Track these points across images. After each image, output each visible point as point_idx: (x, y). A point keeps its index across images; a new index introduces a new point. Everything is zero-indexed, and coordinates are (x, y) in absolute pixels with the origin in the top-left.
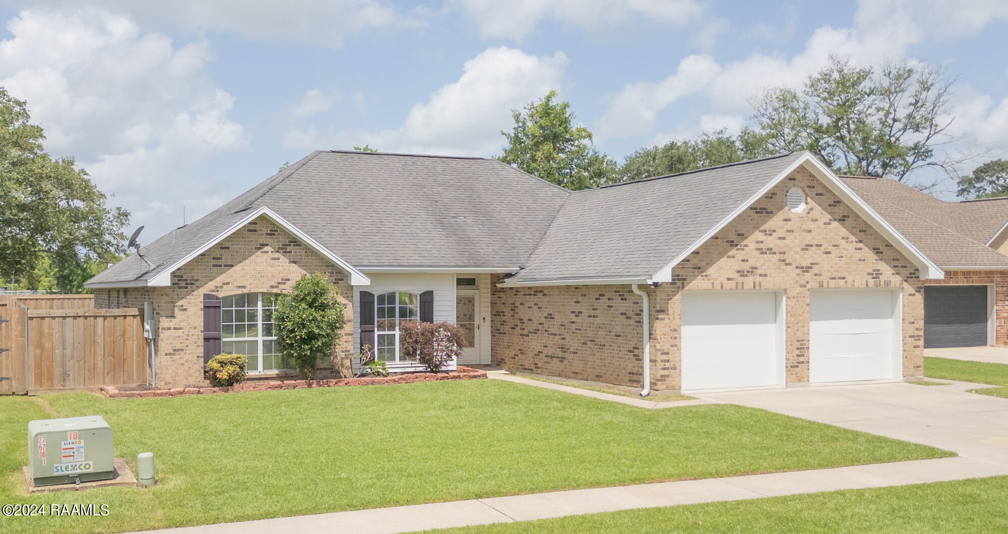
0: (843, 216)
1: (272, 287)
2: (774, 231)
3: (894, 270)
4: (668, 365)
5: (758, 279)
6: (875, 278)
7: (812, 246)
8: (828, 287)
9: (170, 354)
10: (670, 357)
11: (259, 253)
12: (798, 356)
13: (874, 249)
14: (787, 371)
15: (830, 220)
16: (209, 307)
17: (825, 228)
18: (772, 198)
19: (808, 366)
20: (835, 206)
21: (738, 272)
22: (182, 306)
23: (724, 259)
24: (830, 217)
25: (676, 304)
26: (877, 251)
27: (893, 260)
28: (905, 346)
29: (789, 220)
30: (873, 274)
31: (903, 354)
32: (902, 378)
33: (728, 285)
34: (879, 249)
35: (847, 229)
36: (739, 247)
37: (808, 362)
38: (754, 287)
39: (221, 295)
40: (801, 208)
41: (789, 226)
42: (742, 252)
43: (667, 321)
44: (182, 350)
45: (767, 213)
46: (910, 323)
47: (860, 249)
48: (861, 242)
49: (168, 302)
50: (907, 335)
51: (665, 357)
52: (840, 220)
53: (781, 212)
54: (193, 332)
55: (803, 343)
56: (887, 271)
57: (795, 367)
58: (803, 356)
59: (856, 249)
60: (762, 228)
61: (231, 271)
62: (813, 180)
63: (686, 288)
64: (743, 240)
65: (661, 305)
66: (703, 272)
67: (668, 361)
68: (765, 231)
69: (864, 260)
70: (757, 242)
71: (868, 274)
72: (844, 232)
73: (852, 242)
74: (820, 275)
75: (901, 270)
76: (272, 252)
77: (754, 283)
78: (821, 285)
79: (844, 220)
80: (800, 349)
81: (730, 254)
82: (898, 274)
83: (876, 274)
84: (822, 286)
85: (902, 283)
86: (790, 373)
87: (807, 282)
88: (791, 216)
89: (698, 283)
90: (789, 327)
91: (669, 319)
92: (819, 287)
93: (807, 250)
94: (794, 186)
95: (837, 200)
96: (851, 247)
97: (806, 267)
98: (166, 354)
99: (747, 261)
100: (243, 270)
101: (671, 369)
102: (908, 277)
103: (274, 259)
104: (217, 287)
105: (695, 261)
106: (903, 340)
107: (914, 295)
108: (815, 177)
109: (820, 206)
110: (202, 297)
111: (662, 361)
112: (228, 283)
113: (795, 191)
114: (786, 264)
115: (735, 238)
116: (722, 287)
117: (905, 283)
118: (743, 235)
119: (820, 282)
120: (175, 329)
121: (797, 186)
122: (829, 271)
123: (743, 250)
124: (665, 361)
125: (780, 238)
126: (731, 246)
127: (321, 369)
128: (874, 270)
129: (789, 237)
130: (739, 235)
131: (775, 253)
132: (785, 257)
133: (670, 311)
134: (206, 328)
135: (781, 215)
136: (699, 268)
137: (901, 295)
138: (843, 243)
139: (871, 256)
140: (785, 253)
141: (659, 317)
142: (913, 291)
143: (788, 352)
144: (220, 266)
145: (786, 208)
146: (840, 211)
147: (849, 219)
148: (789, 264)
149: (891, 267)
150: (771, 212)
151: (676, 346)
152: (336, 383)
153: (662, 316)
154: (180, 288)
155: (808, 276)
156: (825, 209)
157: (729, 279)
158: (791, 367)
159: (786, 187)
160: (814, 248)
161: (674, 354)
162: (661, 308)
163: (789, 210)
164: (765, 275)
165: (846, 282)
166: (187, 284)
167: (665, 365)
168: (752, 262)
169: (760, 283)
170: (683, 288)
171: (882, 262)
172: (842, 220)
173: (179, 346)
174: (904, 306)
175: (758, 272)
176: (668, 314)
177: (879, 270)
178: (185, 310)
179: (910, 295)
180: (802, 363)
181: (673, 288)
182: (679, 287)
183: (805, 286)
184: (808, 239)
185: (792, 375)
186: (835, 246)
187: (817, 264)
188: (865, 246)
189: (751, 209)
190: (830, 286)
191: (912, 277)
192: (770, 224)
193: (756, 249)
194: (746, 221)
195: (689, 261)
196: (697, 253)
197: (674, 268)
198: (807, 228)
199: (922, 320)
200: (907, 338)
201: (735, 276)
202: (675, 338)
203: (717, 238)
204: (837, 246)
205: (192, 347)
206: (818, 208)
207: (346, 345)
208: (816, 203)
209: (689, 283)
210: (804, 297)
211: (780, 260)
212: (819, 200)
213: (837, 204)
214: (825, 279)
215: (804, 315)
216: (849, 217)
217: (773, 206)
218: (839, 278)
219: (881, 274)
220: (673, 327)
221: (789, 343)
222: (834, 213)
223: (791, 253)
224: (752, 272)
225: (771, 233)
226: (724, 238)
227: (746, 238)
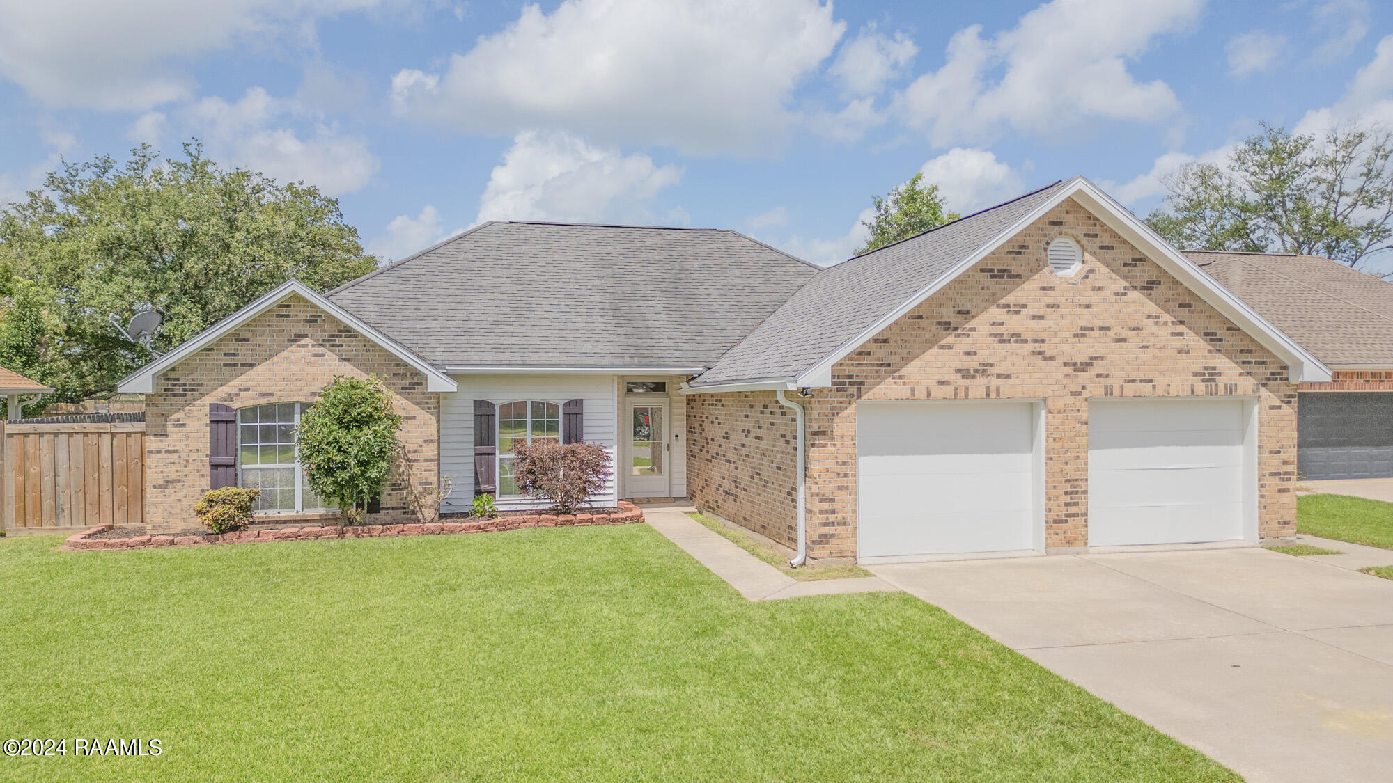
0: (1148, 283)
1: (313, 394)
2: (1025, 306)
3: (1242, 368)
4: (832, 518)
5: (994, 382)
6: (1208, 380)
7: (1092, 329)
8: (1122, 395)
9: (160, 487)
10: (837, 506)
11: (294, 347)
12: (1066, 504)
13: (1206, 334)
14: (1047, 528)
15: (1125, 288)
16: (218, 422)
17: (1116, 301)
18: (1019, 253)
19: (1086, 521)
20: (1136, 265)
21: (959, 371)
22: (179, 420)
23: (935, 350)
24: (1126, 284)
25: (848, 421)
26: (1211, 337)
27: (1242, 351)
28: (1263, 490)
29: (1051, 288)
30: (1204, 374)
31: (1260, 502)
32: (1257, 540)
33: (938, 392)
34: (1216, 334)
35: (1156, 302)
36: (960, 331)
37: (1086, 515)
38: (988, 395)
39: (235, 405)
40: (1075, 269)
41: (1050, 298)
42: (964, 339)
43: (830, 449)
44: (179, 481)
45: (1009, 277)
46: (1271, 452)
47: (1182, 334)
48: (1182, 322)
49: (157, 415)
50: (1267, 472)
51: (826, 506)
52: (1143, 288)
53: (1036, 277)
54: (194, 456)
55: (1075, 483)
56: (1229, 370)
57: (1060, 522)
58: (1076, 504)
59: (1173, 334)
60: (1003, 301)
61: (252, 372)
62: (1095, 225)
63: (863, 398)
64: (967, 320)
65: (822, 424)
66: (895, 372)
67: (833, 512)
68: (1008, 306)
69: (1188, 352)
70: (994, 324)
71: (1196, 374)
72: (1152, 308)
73: (1166, 323)
74: (1107, 376)
75: (1255, 368)
76: (312, 346)
77: (988, 388)
78: (1109, 392)
79: (1151, 289)
80: (1072, 493)
81: (944, 342)
82: (1249, 374)
84: (1111, 394)
85: (1258, 389)
86: (1052, 532)
87: (1084, 387)
88: (1054, 281)
89: (887, 389)
90: (1051, 459)
91: (834, 445)
92: (1106, 394)
93: (1083, 335)
94: (1060, 234)
95: (1138, 256)
96: (1164, 333)
97: (1082, 364)
98: (155, 487)
99: (975, 353)
100: (270, 370)
101: (838, 524)
102: (1269, 379)
103: (315, 355)
104: (230, 394)
105: (880, 353)
106: (1259, 480)
107: (1279, 407)
108: (1098, 220)
109: (1107, 265)
110: (208, 408)
111: (821, 512)
112: (247, 389)
113: (1063, 243)
114: (1045, 359)
115: (953, 318)
116: (929, 395)
117: (1263, 389)
118: (968, 312)
119: (1106, 387)
120: (167, 451)
121: (1066, 234)
122: (1123, 370)
123: (968, 336)
124: (826, 512)
125: (1034, 318)
126: (946, 329)
127: (387, 509)
128: (1206, 368)
129: (1049, 314)
130: (959, 312)
131: (1026, 341)
132: (1044, 347)
133: (837, 433)
134: (214, 451)
135: (1037, 280)
136: (889, 365)
137: (1256, 409)
138: (1150, 326)
139: (1200, 346)
140: (1043, 341)
141: (817, 442)
142: (1277, 402)
143: (1049, 499)
144: (235, 365)
145: (1046, 270)
146: (1142, 274)
147: (1162, 287)
148: (1051, 359)
149: (1237, 363)
150: (1019, 276)
151: (847, 488)
153: (822, 441)
154: (175, 395)
155: (1084, 378)
156: (1116, 271)
157: (941, 383)
158: (1055, 522)
159: (1045, 235)
160: (1096, 333)
161: (843, 501)
162: (819, 428)
163: (1052, 272)
164: (1008, 377)
165: (1154, 387)
166: (185, 390)
167: (827, 519)
168: (983, 356)
169: (998, 389)
170: (859, 397)
171: (1221, 355)
172: (1149, 287)
173: (173, 476)
174: (1261, 425)
175: (995, 371)
176: (832, 438)
177: (1214, 368)
178: (183, 425)
179: (1272, 408)
180: (1075, 515)
181: (842, 396)
182: (852, 396)
183: (1080, 394)
184: (1085, 318)
185: (1057, 534)
186: (1134, 329)
187: (1101, 358)
188: (1190, 329)
189: (982, 270)
190: (1125, 393)
191: (1276, 379)
192: (1017, 295)
193: (991, 335)
194: (974, 291)
195: (869, 353)
196: (885, 341)
197: (841, 364)
198: (1083, 301)
199: (1294, 447)
200: (1267, 476)
201: (952, 377)
202: (846, 475)
203: (920, 317)
204: (1138, 329)
205: (193, 477)
206: (1106, 270)
207: (425, 475)
208: (1099, 261)
209: (871, 389)
210: (1078, 410)
211: (1033, 353)
212: (1106, 256)
213: (1138, 263)
214: (1115, 382)
215: (1078, 439)
216: (1159, 283)
217: (1021, 265)
218: (1141, 381)
219: (1220, 374)
220: (842, 458)
221: (1051, 484)
222: (1132, 277)
223: (1054, 340)
224: (984, 371)
225: (1019, 308)
226: (932, 317)
227: (973, 317)
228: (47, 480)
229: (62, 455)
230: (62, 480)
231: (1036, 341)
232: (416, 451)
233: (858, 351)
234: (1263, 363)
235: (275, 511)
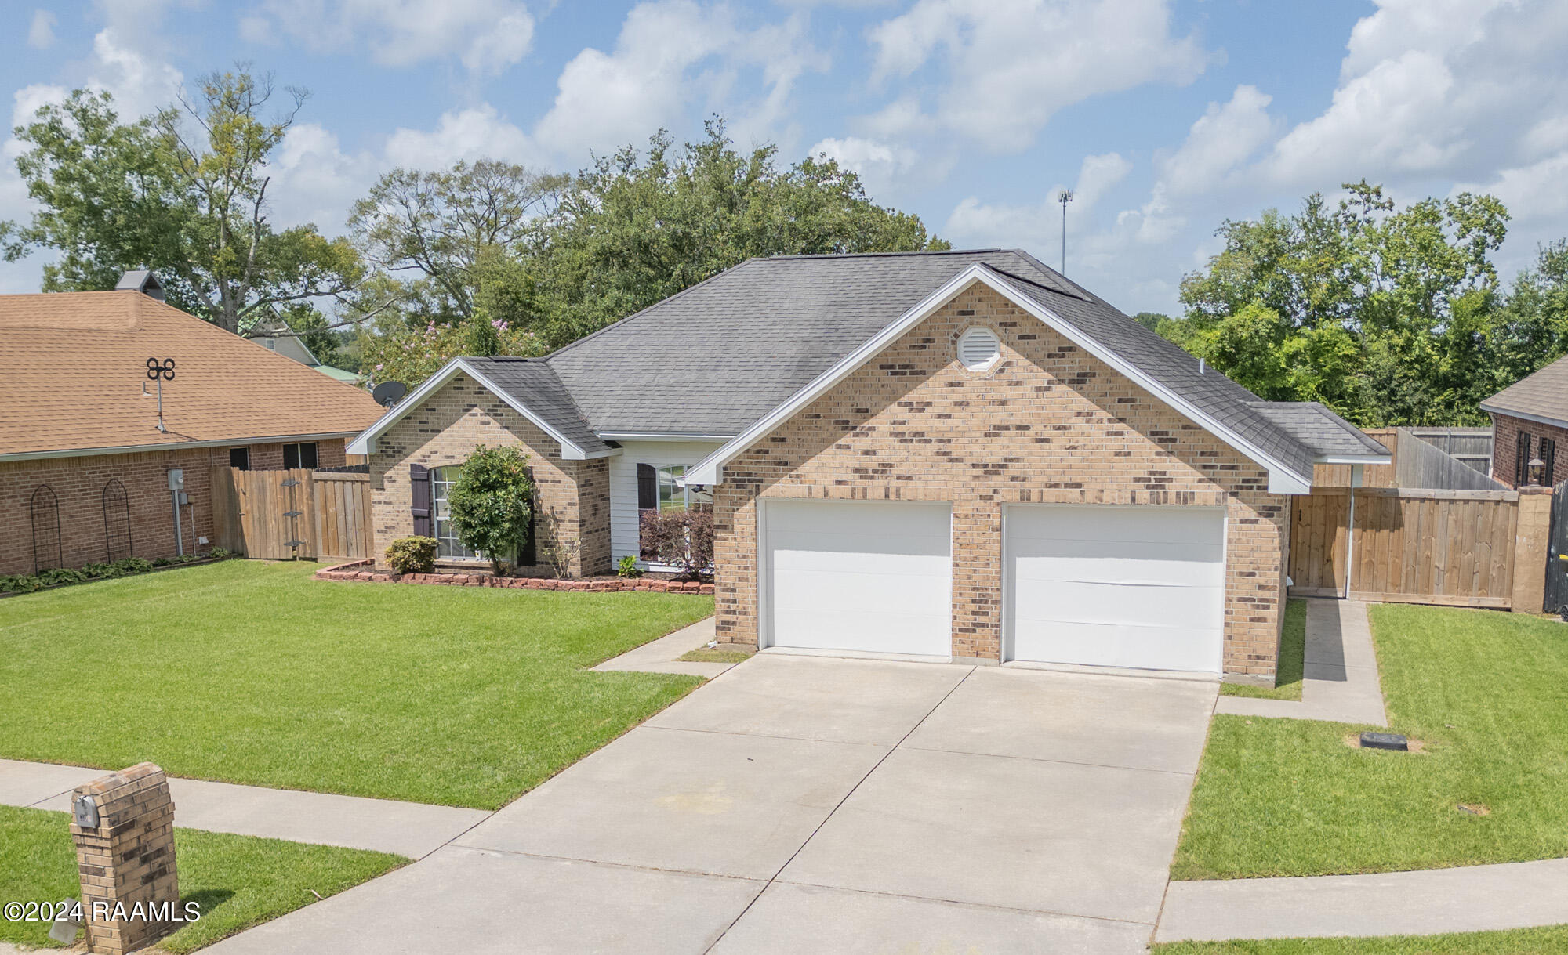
0: (1078, 375)
2: (929, 404)
3: (1203, 473)
4: (733, 607)
5: (894, 484)
6: (1154, 487)
7: (1007, 428)
8: (1041, 501)
9: (382, 531)
10: (738, 596)
11: (467, 416)
12: (974, 613)
13: (1153, 434)
14: (953, 635)
15: (1049, 382)
16: (416, 480)
17: (1037, 397)
18: (924, 347)
19: (998, 632)
20: (1063, 356)
21: (857, 471)
22: (391, 477)
23: (831, 450)
24: (1051, 377)
25: (744, 517)
26: (1160, 437)
27: (1202, 454)
28: (1231, 616)
29: (960, 384)
30: (1149, 480)
31: (1224, 631)
32: (1222, 674)
33: (836, 491)
34: (1167, 433)
35: (1088, 397)
36: (858, 430)
37: (998, 625)
38: (887, 496)
39: (428, 466)
40: (995, 359)
41: (958, 394)
42: (864, 439)
43: (731, 542)
44: (394, 528)
45: (912, 373)
46: (1241, 574)
47: (1121, 434)
48: (1122, 420)
49: (377, 472)
50: (1235, 597)
51: (727, 595)
52: (1072, 382)
53: (942, 371)
54: (403, 508)
55: (985, 592)
56: (1183, 475)
57: (967, 630)
58: (986, 614)
59: (1109, 434)
60: (904, 399)
61: (438, 437)
62: (1013, 312)
63: (761, 495)
64: (865, 419)
65: (722, 518)
66: (791, 470)
67: (735, 602)
68: (911, 404)
69: (1128, 453)
70: (894, 423)
71: (1138, 480)
72: (1082, 403)
73: (1100, 421)
74: (1024, 480)
75: (1221, 474)
76: (481, 415)
77: (887, 490)
78: (1025, 497)
79: (1083, 382)
80: (981, 601)
81: (842, 441)
82: (1212, 480)
83: (1157, 481)
84: (1029, 499)
85: (1225, 499)
86: (959, 640)
87: (995, 491)
88: (962, 376)
89: (783, 487)
90: (957, 565)
91: (735, 539)
92: (1022, 499)
93: (996, 435)
94: (972, 324)
95: (1066, 345)
96: (1097, 432)
97: (993, 466)
98: (378, 531)
99: (874, 453)
100: (451, 436)
101: (739, 613)
102: (1241, 488)
103: (483, 423)
104: (424, 456)
105: (778, 452)
106: (1225, 605)
107: (1256, 521)
109: (1028, 357)
110: (409, 470)
111: (723, 601)
112: (436, 452)
113: (973, 334)
114: (951, 460)
116: (826, 494)
117: (1231, 500)
118: (867, 411)
119: (1022, 492)
120: (385, 503)
121: (978, 323)
122: (1043, 473)
123: (867, 435)
124: (728, 601)
125: (940, 416)
126: (844, 429)
127: (542, 563)
128: (1152, 473)
129: (959, 414)
130: (858, 411)
131: (930, 441)
132: (949, 447)
133: (737, 528)
134: (415, 505)
135: (943, 376)
136: (786, 464)
137: (1226, 520)
138: (1080, 424)
139: (1145, 446)
140: (949, 441)
142: (1252, 514)
143: (954, 606)
144: (427, 431)
145: (955, 364)
146: (1071, 365)
147: (1096, 380)
148: (958, 460)
149: (1195, 467)
150: (923, 372)
151: (747, 580)
152: (511, 583)
153: (723, 535)
154: (388, 456)
155: (996, 481)
156: (1039, 363)
157: (839, 482)
158: (961, 630)
159: (954, 327)
160: (1013, 432)
161: (744, 592)
162: (721, 522)
163: (962, 366)
164: (909, 478)
165: (1082, 493)
166: (394, 452)
167: (729, 607)
168: (882, 456)
169: (898, 490)
170: (758, 493)
171: (1174, 458)
172: (1079, 381)
173: (390, 524)
174: (1230, 541)
175: (895, 471)
176: (733, 532)
177: (1164, 473)
178: (394, 482)
179: (1242, 521)
180: (984, 625)
181: (741, 493)
182: (751, 493)
183: (991, 498)
184: (1000, 416)
185: (963, 643)
186: (1059, 428)
187: (1017, 460)
188: (1133, 427)
189: (882, 367)
190: (1045, 498)
191: (1251, 488)
192: (921, 392)
193: (891, 434)
194: (873, 389)
195: (767, 452)
196: (783, 440)
197: (741, 462)
198: (997, 397)
199: (1276, 569)
200: (1235, 602)
201: (850, 476)
202: (746, 568)
203: (818, 416)
204: (1065, 428)
205: (403, 525)
206: (1023, 361)
207: (570, 535)
208: (1018, 352)
209: (768, 487)
210: (989, 515)
211: (938, 453)
212: (1027, 346)
213: (1066, 353)
214: (1034, 485)
215: (988, 546)
216: (1094, 375)
217: (926, 361)
218: (1067, 486)
219: (1170, 480)
220: (742, 552)
221: (958, 591)
222: (1059, 369)
223: (961, 440)
224: (883, 472)
225: (923, 406)
226: (830, 416)
227: (872, 416)
228: (341, 518)
229: (349, 499)
230: (350, 518)
231: (941, 441)
232: (562, 513)
233: (755, 449)
234: (1233, 468)
235: (461, 558)
